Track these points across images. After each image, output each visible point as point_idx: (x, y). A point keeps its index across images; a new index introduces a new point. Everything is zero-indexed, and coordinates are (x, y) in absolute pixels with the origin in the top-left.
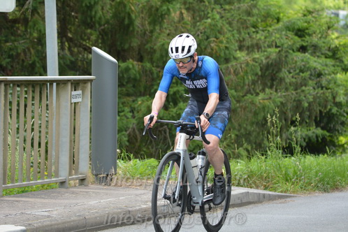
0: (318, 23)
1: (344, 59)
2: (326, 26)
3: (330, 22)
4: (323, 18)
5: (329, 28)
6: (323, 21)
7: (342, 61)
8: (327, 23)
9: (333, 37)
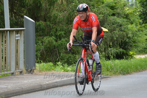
0: (119, 4)
1: (131, 19)
2: (123, 5)
3: (125, 3)
4: (122, 2)
5: (124, 6)
6: (122, 3)
7: (130, 20)
8: (123, 4)
9: (126, 9)
